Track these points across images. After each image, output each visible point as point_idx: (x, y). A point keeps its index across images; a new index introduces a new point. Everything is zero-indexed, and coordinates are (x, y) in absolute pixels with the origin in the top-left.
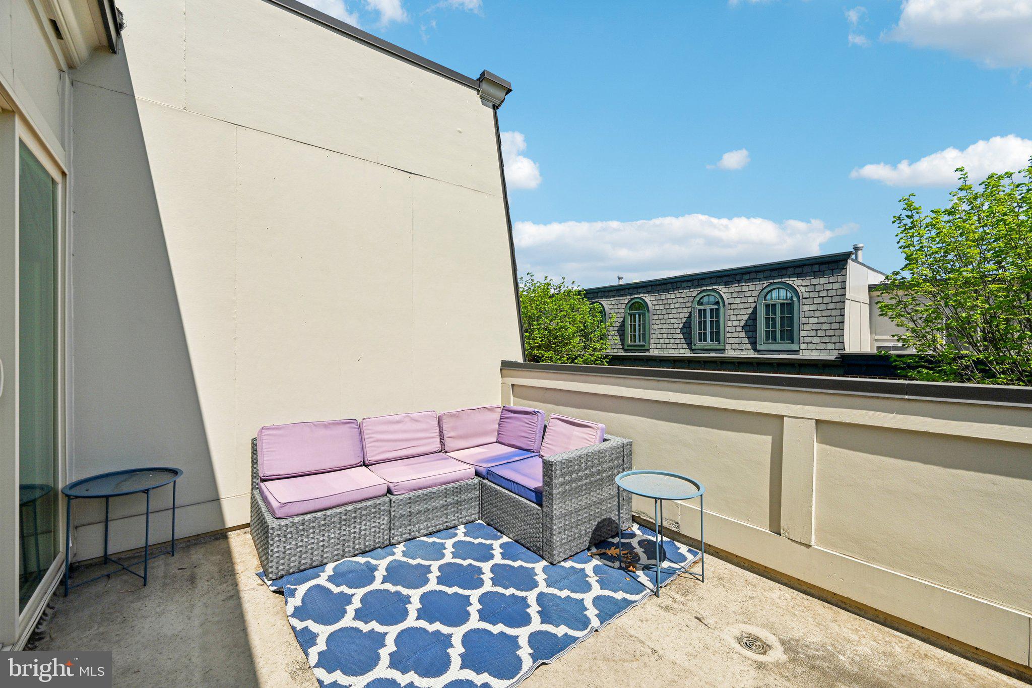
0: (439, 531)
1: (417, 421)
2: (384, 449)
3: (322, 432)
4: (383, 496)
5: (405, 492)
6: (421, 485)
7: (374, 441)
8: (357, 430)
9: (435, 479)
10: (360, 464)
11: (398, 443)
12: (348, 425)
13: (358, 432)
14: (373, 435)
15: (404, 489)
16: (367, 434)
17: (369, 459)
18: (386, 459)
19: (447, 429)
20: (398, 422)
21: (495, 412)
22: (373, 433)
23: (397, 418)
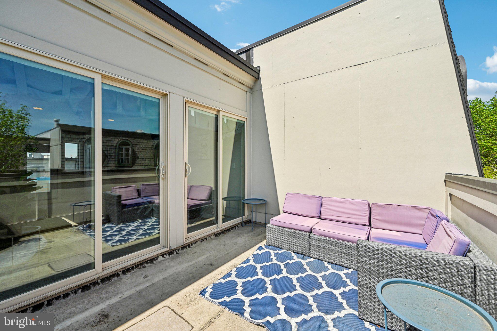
0: (336, 264)
1: (352, 204)
2: (330, 214)
3: (307, 200)
4: (307, 232)
5: (317, 234)
6: (326, 234)
7: (326, 209)
8: (320, 201)
9: (335, 235)
10: (318, 217)
11: (339, 213)
12: (317, 199)
13: (320, 203)
14: (326, 206)
15: (317, 233)
16: (324, 204)
17: (322, 216)
18: (330, 219)
19: (373, 214)
20: (341, 202)
21: (424, 212)
22: (326, 205)
23: (342, 200)
